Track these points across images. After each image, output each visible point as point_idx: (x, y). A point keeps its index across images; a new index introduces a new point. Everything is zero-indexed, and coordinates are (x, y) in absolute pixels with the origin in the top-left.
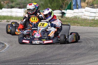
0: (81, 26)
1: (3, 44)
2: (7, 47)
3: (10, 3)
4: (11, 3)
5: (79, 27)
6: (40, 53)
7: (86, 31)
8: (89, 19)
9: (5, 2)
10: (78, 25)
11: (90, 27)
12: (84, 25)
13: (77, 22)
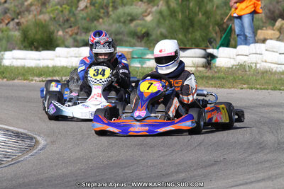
0: (252, 89)
1: (31, 138)
2: (40, 147)
3: (81, 34)
4: (83, 34)
5: (244, 91)
6: (123, 160)
7: (258, 102)
8: (276, 71)
9: (67, 30)
10: (244, 86)
11: (272, 92)
12: (258, 87)
13: (243, 80)
